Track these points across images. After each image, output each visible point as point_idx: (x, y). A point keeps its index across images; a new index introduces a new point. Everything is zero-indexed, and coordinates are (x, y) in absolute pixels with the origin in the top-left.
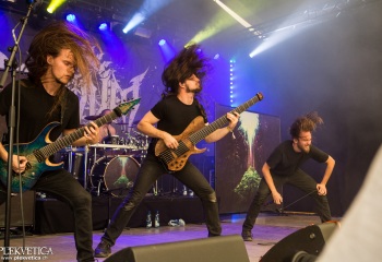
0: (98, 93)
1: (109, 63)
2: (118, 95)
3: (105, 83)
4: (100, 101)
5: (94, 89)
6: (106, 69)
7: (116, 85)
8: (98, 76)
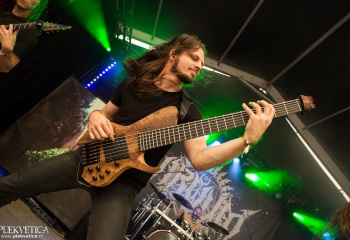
0: (212, 204)
1: (231, 189)
2: (227, 214)
3: (222, 200)
4: (211, 209)
5: (210, 198)
6: (227, 191)
7: (228, 206)
8: (219, 193)
